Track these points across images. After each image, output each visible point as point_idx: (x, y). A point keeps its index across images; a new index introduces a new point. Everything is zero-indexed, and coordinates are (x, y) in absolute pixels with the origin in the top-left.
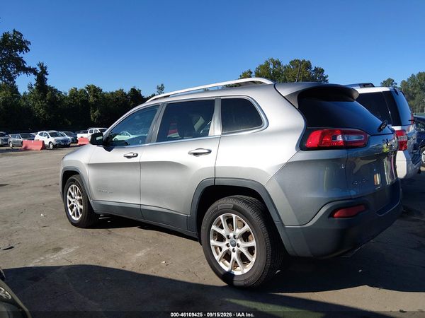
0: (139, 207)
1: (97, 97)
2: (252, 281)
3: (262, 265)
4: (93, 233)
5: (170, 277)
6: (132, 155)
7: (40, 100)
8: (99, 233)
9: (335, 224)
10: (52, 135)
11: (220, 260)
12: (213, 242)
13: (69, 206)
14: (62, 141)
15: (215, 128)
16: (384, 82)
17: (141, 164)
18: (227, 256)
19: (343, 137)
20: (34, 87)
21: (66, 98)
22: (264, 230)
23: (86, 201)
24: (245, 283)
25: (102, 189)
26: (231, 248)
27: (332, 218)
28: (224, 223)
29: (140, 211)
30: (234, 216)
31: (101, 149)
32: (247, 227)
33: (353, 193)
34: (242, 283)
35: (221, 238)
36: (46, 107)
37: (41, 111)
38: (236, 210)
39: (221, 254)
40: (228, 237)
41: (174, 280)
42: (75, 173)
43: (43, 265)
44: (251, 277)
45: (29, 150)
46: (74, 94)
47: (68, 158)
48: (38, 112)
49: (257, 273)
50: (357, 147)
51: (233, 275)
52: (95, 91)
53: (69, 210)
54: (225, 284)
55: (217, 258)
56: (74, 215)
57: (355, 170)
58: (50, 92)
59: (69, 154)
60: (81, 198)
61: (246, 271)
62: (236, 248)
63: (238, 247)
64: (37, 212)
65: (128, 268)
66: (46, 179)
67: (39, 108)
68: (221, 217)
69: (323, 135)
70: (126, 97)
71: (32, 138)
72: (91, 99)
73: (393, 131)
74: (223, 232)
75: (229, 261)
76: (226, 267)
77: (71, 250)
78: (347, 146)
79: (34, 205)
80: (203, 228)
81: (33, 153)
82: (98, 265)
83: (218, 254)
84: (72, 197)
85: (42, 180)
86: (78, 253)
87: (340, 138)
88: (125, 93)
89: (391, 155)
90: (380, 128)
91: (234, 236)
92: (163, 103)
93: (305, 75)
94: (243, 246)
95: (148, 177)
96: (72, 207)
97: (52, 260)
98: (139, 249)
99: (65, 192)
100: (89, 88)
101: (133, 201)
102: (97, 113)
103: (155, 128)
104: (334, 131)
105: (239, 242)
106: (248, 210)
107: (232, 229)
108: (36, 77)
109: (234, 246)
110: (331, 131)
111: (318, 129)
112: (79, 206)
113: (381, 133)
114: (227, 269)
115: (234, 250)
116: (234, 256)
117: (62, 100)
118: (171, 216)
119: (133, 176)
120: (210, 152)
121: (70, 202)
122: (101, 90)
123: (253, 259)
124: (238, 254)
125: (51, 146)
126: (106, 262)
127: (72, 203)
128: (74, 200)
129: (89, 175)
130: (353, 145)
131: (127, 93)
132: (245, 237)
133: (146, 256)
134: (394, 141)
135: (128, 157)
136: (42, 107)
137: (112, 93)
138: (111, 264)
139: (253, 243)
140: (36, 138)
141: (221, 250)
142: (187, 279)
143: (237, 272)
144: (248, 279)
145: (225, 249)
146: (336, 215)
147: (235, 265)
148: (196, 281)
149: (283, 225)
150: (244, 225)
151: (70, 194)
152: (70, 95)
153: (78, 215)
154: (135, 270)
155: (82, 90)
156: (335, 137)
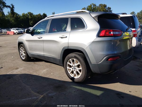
0: (43, 55)
1: (32, 16)
2: (80, 80)
3: (84, 75)
4: (29, 63)
5: (54, 78)
6: (40, 37)
7: (12, 17)
8: (31, 63)
9: (109, 63)
10: (17, 30)
11: (70, 73)
12: (68, 68)
13: (21, 54)
14: (20, 32)
15: (69, 29)
16: (131, 13)
17: (43, 41)
18: (72, 72)
19: (113, 33)
20: (10, 13)
21: (21, 17)
22: (85, 64)
23: (26, 53)
24: (78, 81)
25: (31, 49)
26: (74, 70)
27: (108, 61)
28: (71, 62)
29: (44, 57)
30: (75, 59)
31: (30, 35)
32: (79, 63)
33: (116, 52)
34: (77, 81)
35: (70, 67)
36: (14, 20)
37: (13, 21)
38: (75, 57)
39: (70, 71)
40: (73, 66)
41: (55, 79)
42: (22, 43)
43: (12, 74)
44: (80, 79)
45: (9, 35)
46: (24, 15)
47: (19, 38)
48: (12, 21)
49: (82, 78)
50: (118, 36)
51: (74, 78)
52: (31, 14)
53: (21, 55)
54: (72, 81)
55: (69, 73)
56: (23, 57)
57: (117, 45)
58: (16, 15)
59: (20, 36)
60: (25, 51)
61: (78, 77)
62: (75, 70)
63: (76, 69)
64: (11, 56)
65: (40, 75)
66: (14, 45)
67: (12, 20)
68: (70, 59)
69: (106, 32)
70: (42, 17)
71: (10, 31)
72: (30, 17)
73: (132, 30)
74: (71, 64)
75: (73, 74)
76: (72, 75)
77: (22, 69)
78: (114, 36)
79: (10, 53)
80: (65, 63)
81: (11, 36)
82: (30, 74)
83: (69, 71)
84: (21, 51)
85: (13, 45)
86: (24, 70)
87: (112, 33)
88: (41, 15)
89: (130, 39)
90: (127, 29)
91: (75, 66)
92: (51, 19)
93: (104, 10)
94: (78, 69)
95: (46, 45)
96: (22, 55)
97: (15, 72)
98: (44, 69)
99: (19, 50)
100: (29, 13)
101: (42, 53)
102: (32, 22)
103: (48, 27)
104: (110, 30)
105: (76, 68)
106: (79, 58)
107: (74, 63)
108: (10, 9)
109: (75, 69)
110: (109, 30)
111: (104, 30)
112: (24, 54)
113: (127, 31)
114: (72, 76)
115: (75, 71)
116: (75, 72)
117: (20, 17)
118: (54, 59)
119: (41, 45)
120: (66, 37)
121: (21, 53)
122: (33, 14)
123: (81, 74)
124: (76, 72)
125: (17, 33)
126: (33, 73)
127: (22, 53)
128: (22, 52)
129: (26, 44)
130: (116, 35)
131: (42, 15)
132: (78, 66)
133: (46, 71)
134: (132, 34)
135: (39, 38)
136: (13, 20)
137: (37, 15)
138: (35, 74)
139: (81, 68)
140: (11, 31)
141: (70, 70)
142: (59, 79)
143: (76, 77)
144: (79, 80)
145: (72, 70)
146: (109, 60)
147: (75, 75)
148: (62, 80)
149: (91, 63)
150: (78, 62)
151: (21, 50)
152: (22, 16)
153: (24, 57)
154: (42, 76)
155: (26, 14)
156: (110, 33)
